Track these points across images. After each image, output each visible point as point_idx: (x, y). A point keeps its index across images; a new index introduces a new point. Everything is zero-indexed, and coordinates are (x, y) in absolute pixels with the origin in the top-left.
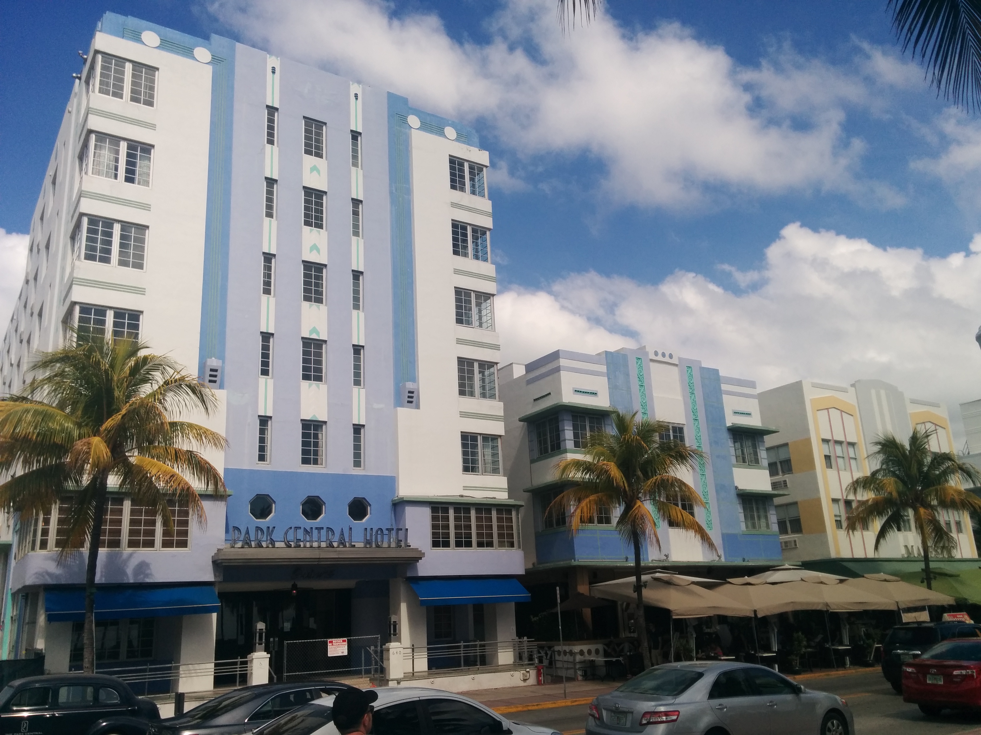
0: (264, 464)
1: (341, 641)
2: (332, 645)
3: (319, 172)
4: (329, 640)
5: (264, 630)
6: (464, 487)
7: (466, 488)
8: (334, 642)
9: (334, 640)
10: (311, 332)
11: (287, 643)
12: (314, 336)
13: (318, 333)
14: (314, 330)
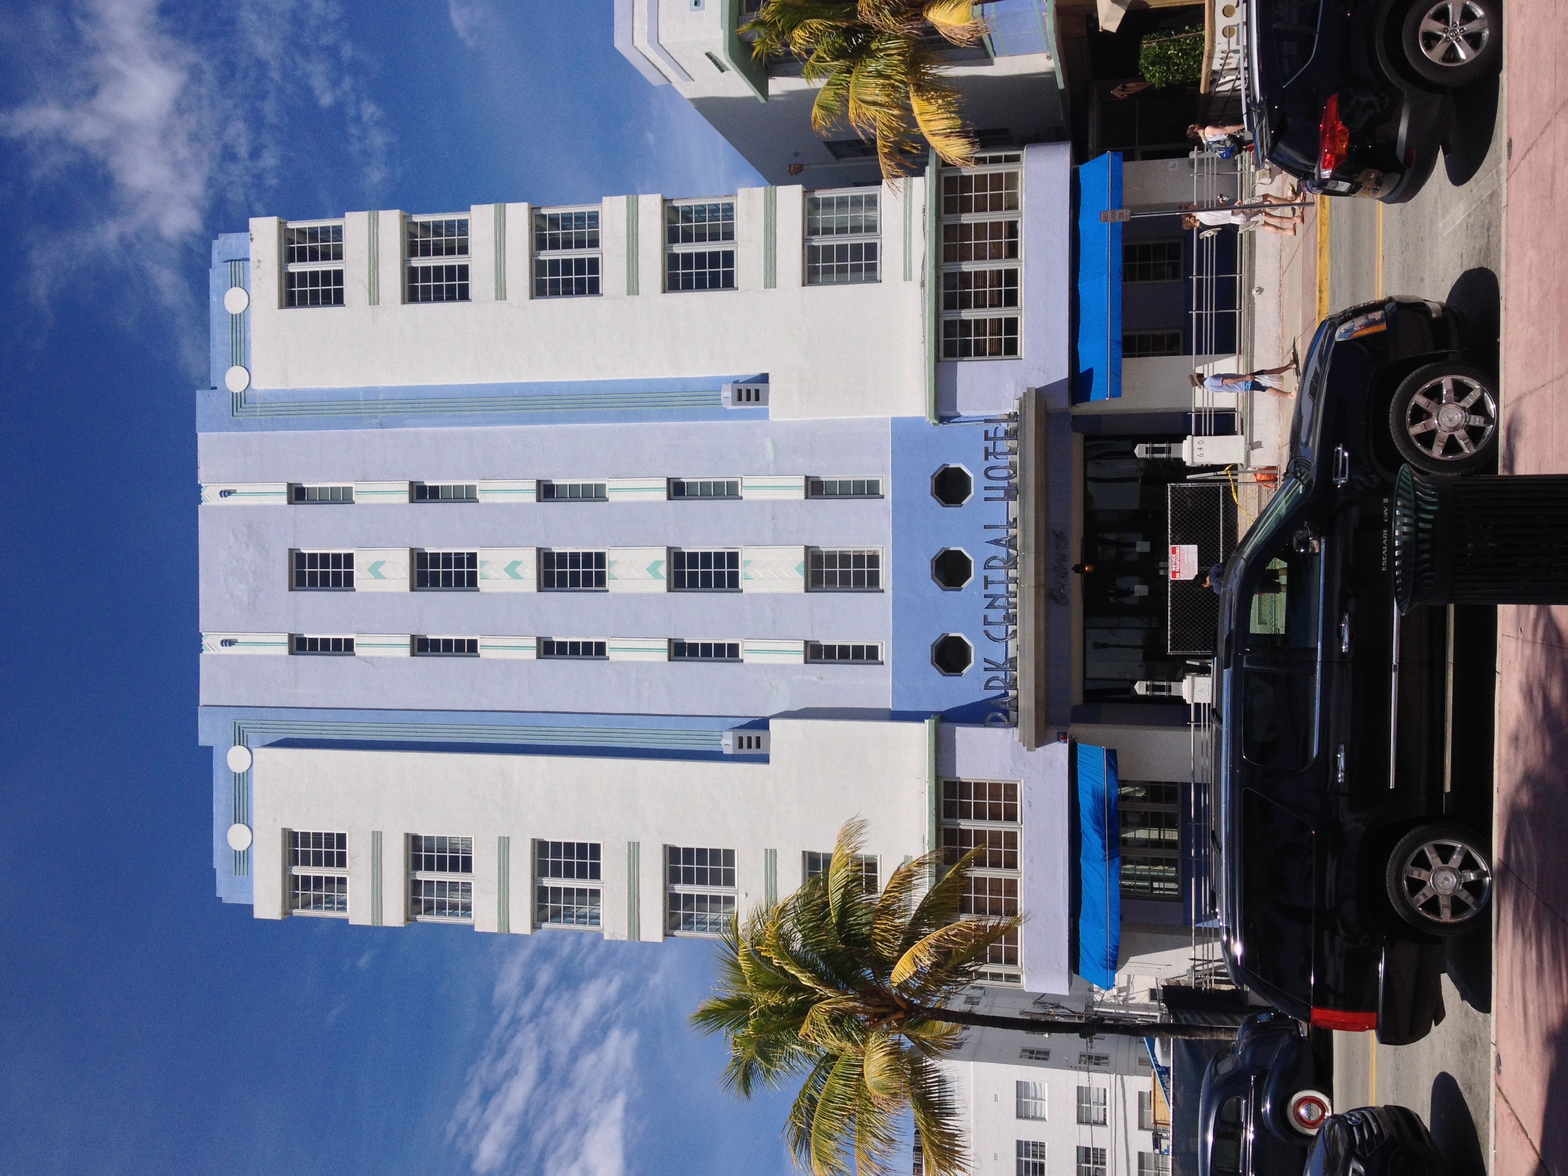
0: (882, 650)
1: (1174, 556)
2: (1179, 572)
3: (380, 564)
4: (1171, 578)
5: (1149, 683)
6: (905, 280)
7: (907, 276)
8: (1174, 570)
9: (1172, 568)
10: (657, 576)
11: (1171, 650)
12: (663, 570)
13: (657, 563)
14: (653, 569)
